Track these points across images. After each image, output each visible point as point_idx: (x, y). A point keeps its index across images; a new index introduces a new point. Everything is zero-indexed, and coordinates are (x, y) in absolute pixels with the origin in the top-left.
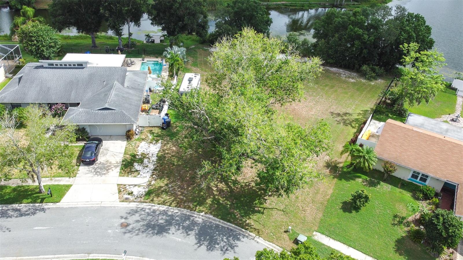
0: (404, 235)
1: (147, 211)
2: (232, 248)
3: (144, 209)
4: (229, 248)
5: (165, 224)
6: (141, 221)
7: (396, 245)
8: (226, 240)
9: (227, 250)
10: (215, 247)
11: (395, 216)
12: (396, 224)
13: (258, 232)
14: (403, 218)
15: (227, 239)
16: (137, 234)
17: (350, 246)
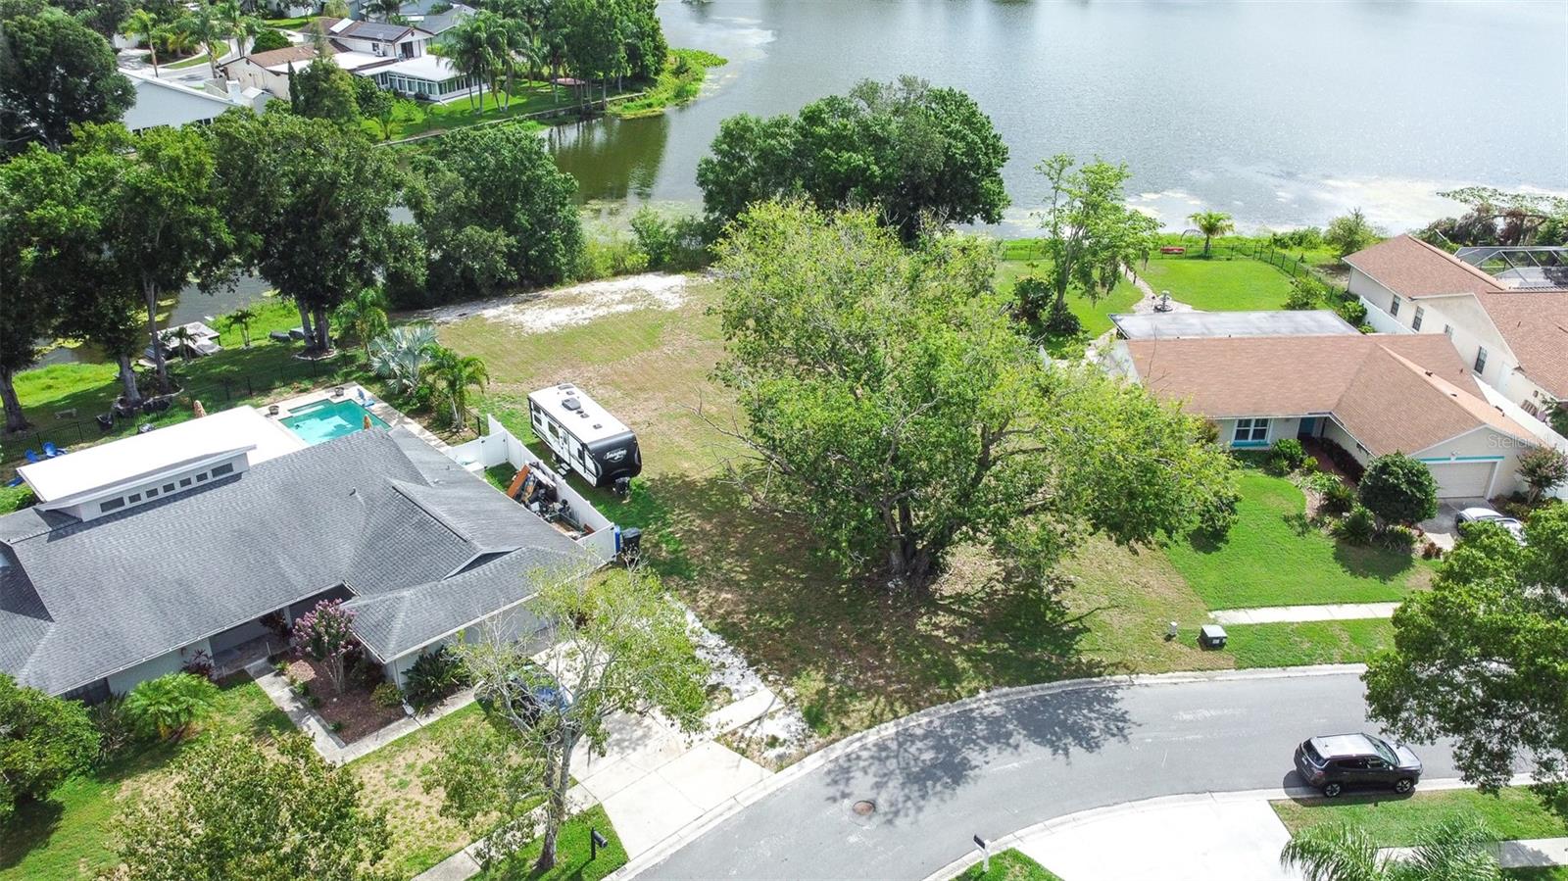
0: (1332, 543)
1: (865, 754)
2: (1125, 721)
3: (854, 756)
4: (1120, 724)
5: (942, 756)
6: (885, 779)
7: (1343, 566)
8: (1093, 715)
9: (1120, 730)
10: (1093, 738)
11: (1286, 520)
12: (1303, 533)
13: (1128, 668)
14: (1300, 517)
15: (1091, 711)
16: (920, 809)
17: (1286, 605)
